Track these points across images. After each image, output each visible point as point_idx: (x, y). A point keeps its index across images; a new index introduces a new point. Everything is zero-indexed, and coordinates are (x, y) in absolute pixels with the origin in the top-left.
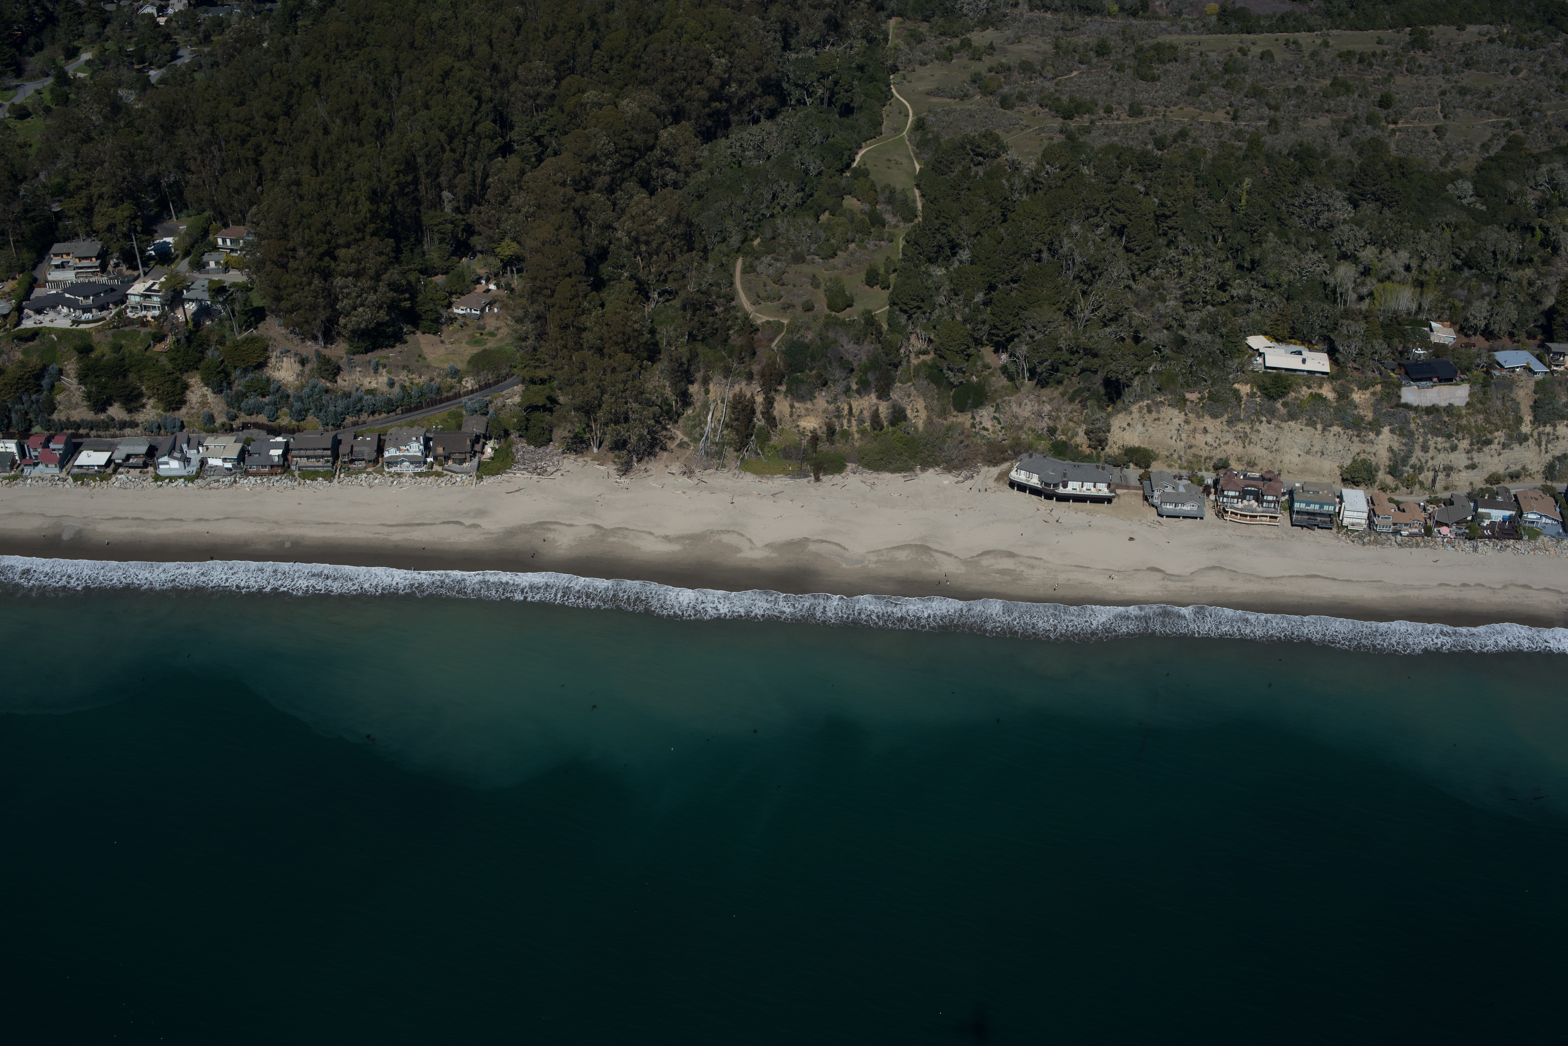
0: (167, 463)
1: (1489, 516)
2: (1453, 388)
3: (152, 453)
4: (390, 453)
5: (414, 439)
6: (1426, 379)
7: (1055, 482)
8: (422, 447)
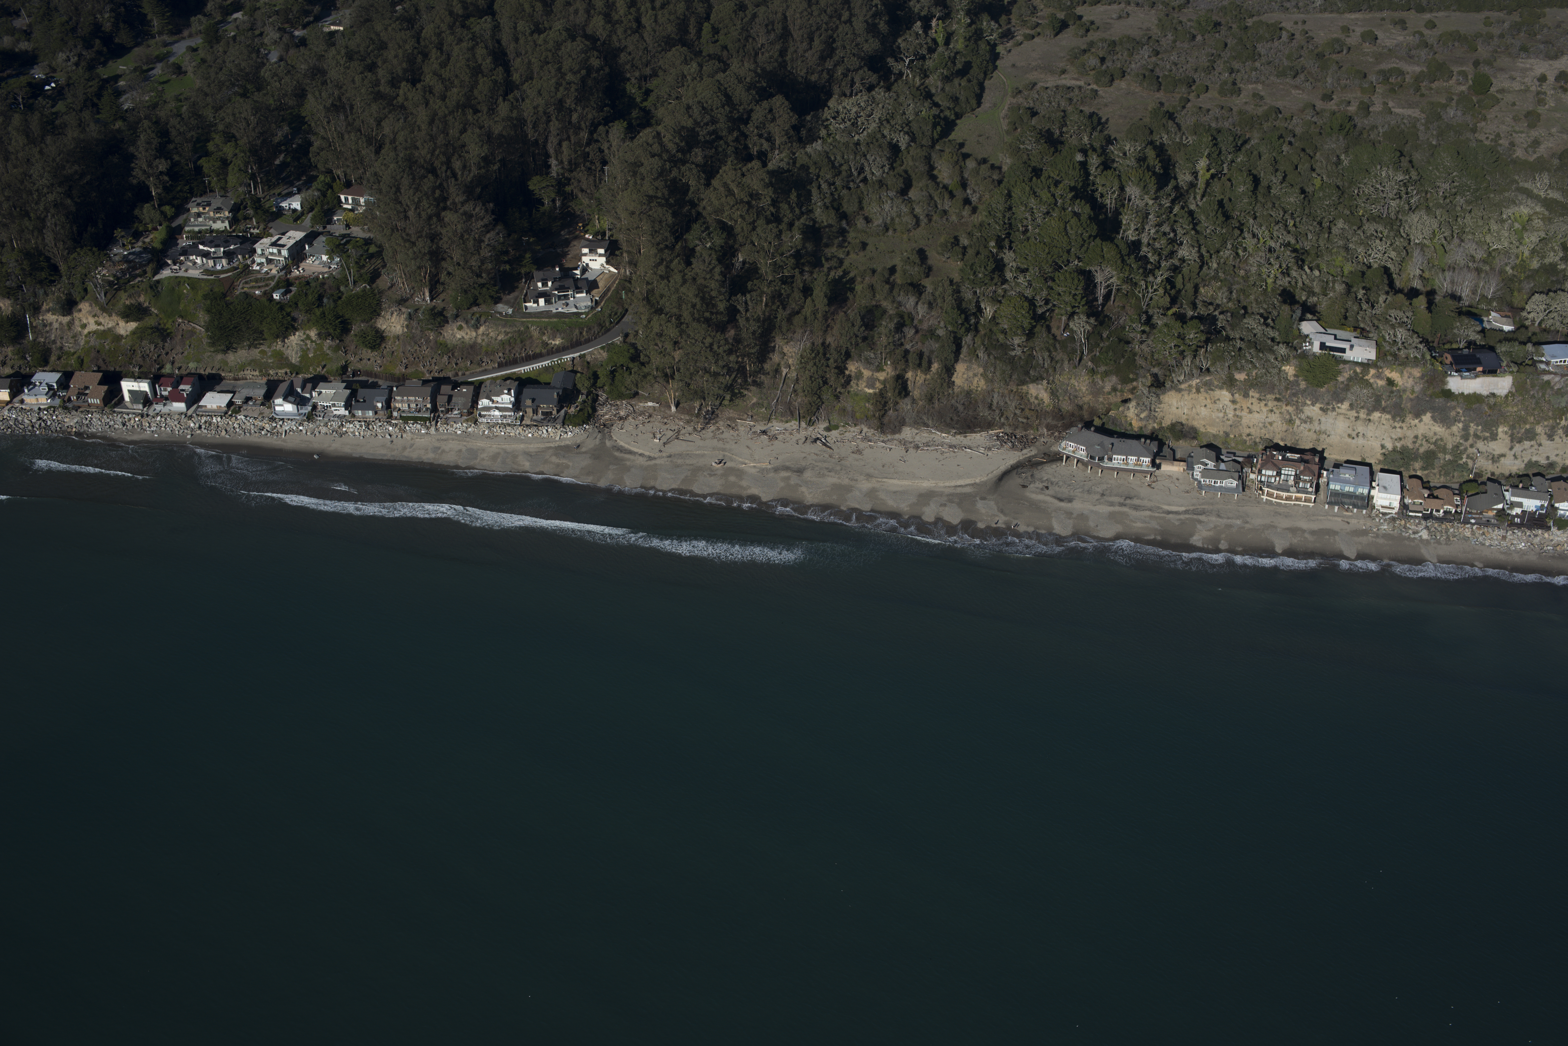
0: (282, 405)
1: (1520, 505)
2: (1496, 379)
3: (269, 397)
4: (484, 402)
5: (506, 391)
6: (1468, 370)
7: (1101, 456)
8: (513, 399)
